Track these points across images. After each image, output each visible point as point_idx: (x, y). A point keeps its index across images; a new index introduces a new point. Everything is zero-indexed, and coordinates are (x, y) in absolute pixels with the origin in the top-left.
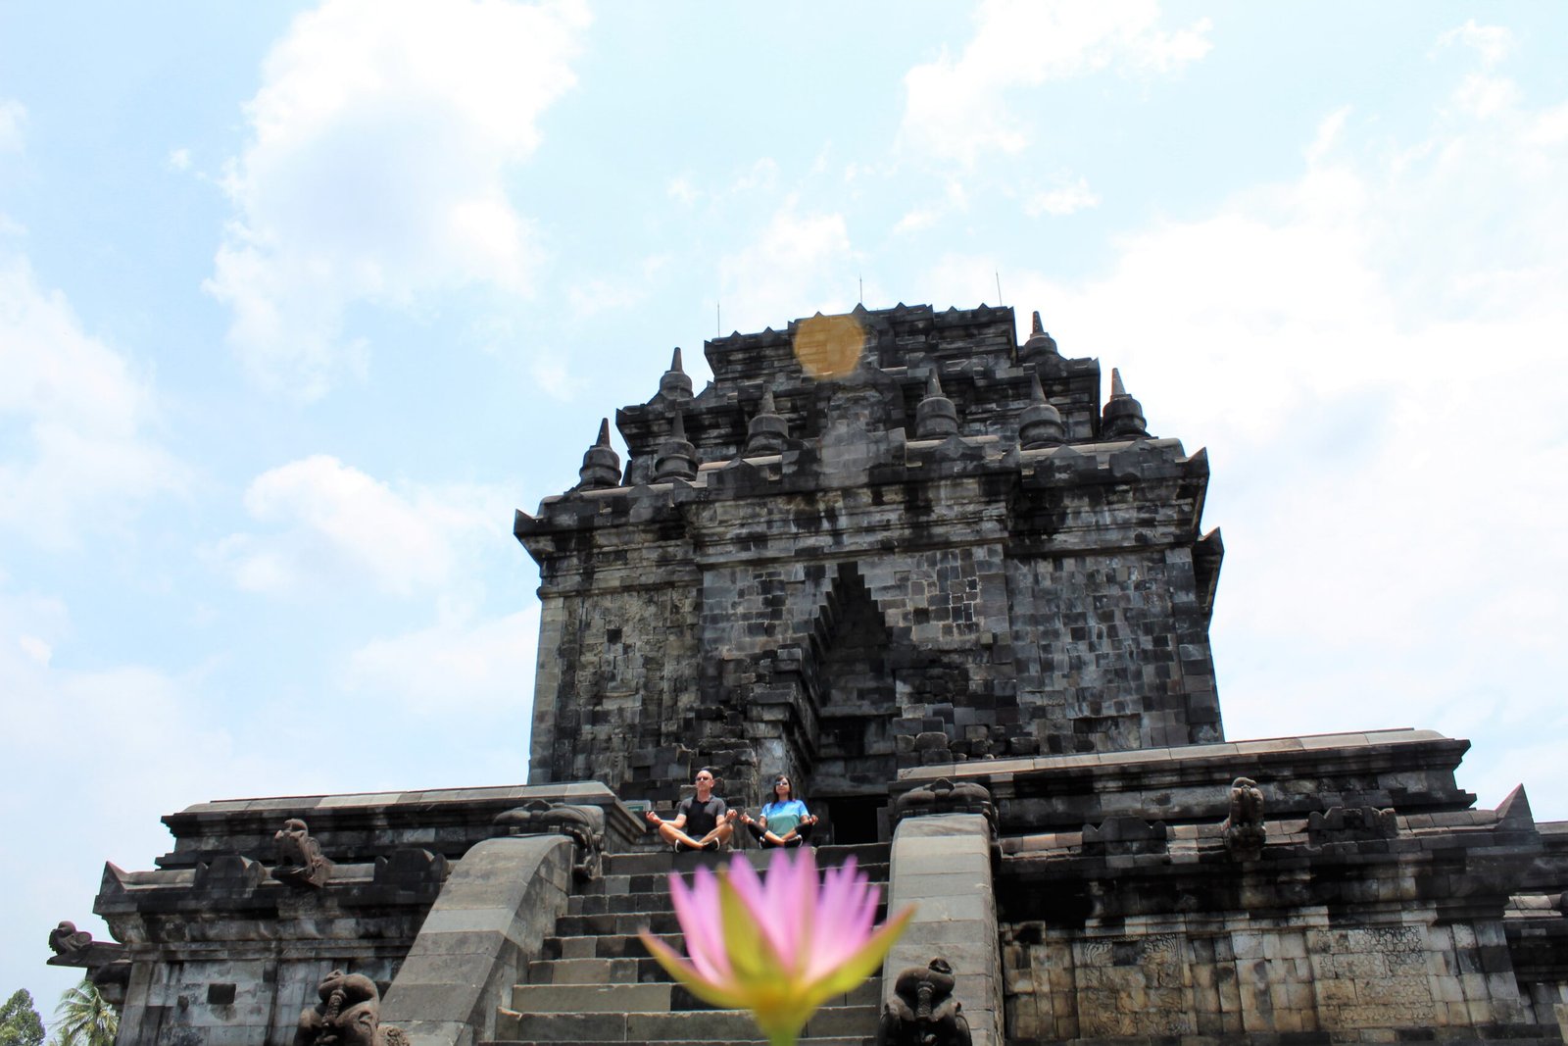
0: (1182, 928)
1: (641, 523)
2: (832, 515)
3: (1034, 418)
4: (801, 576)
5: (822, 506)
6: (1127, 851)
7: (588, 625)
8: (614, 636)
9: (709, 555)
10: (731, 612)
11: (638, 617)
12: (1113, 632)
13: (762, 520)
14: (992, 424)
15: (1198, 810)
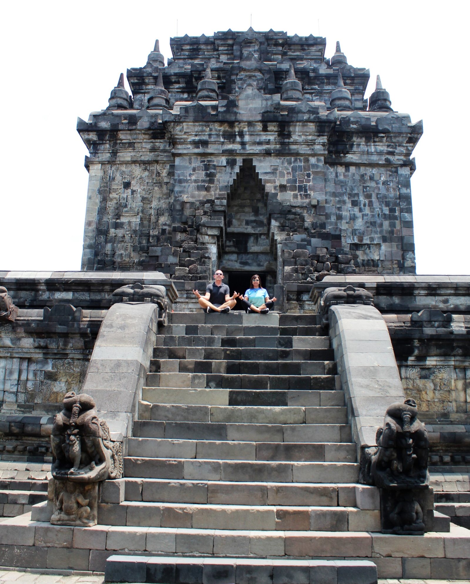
0: (453, 363)
1: (143, 130)
2: (241, 134)
3: (339, 95)
4: (225, 164)
5: (237, 129)
6: (433, 326)
7: (114, 179)
8: (127, 185)
9: (178, 149)
10: (189, 178)
11: (139, 177)
12: (371, 204)
13: (206, 133)
14: (315, 96)
15: (462, 308)
